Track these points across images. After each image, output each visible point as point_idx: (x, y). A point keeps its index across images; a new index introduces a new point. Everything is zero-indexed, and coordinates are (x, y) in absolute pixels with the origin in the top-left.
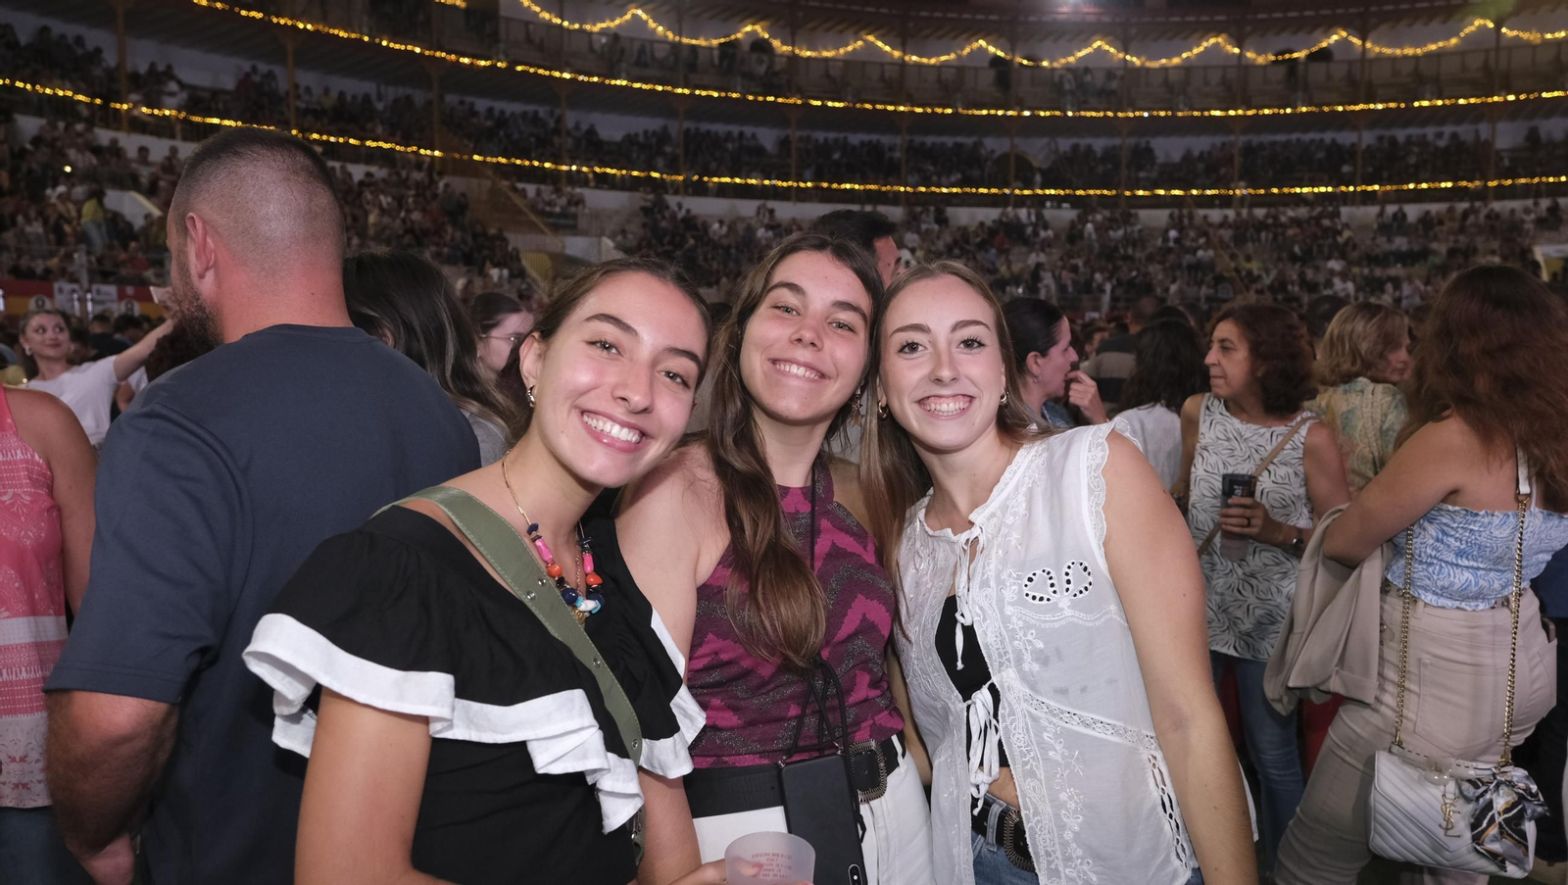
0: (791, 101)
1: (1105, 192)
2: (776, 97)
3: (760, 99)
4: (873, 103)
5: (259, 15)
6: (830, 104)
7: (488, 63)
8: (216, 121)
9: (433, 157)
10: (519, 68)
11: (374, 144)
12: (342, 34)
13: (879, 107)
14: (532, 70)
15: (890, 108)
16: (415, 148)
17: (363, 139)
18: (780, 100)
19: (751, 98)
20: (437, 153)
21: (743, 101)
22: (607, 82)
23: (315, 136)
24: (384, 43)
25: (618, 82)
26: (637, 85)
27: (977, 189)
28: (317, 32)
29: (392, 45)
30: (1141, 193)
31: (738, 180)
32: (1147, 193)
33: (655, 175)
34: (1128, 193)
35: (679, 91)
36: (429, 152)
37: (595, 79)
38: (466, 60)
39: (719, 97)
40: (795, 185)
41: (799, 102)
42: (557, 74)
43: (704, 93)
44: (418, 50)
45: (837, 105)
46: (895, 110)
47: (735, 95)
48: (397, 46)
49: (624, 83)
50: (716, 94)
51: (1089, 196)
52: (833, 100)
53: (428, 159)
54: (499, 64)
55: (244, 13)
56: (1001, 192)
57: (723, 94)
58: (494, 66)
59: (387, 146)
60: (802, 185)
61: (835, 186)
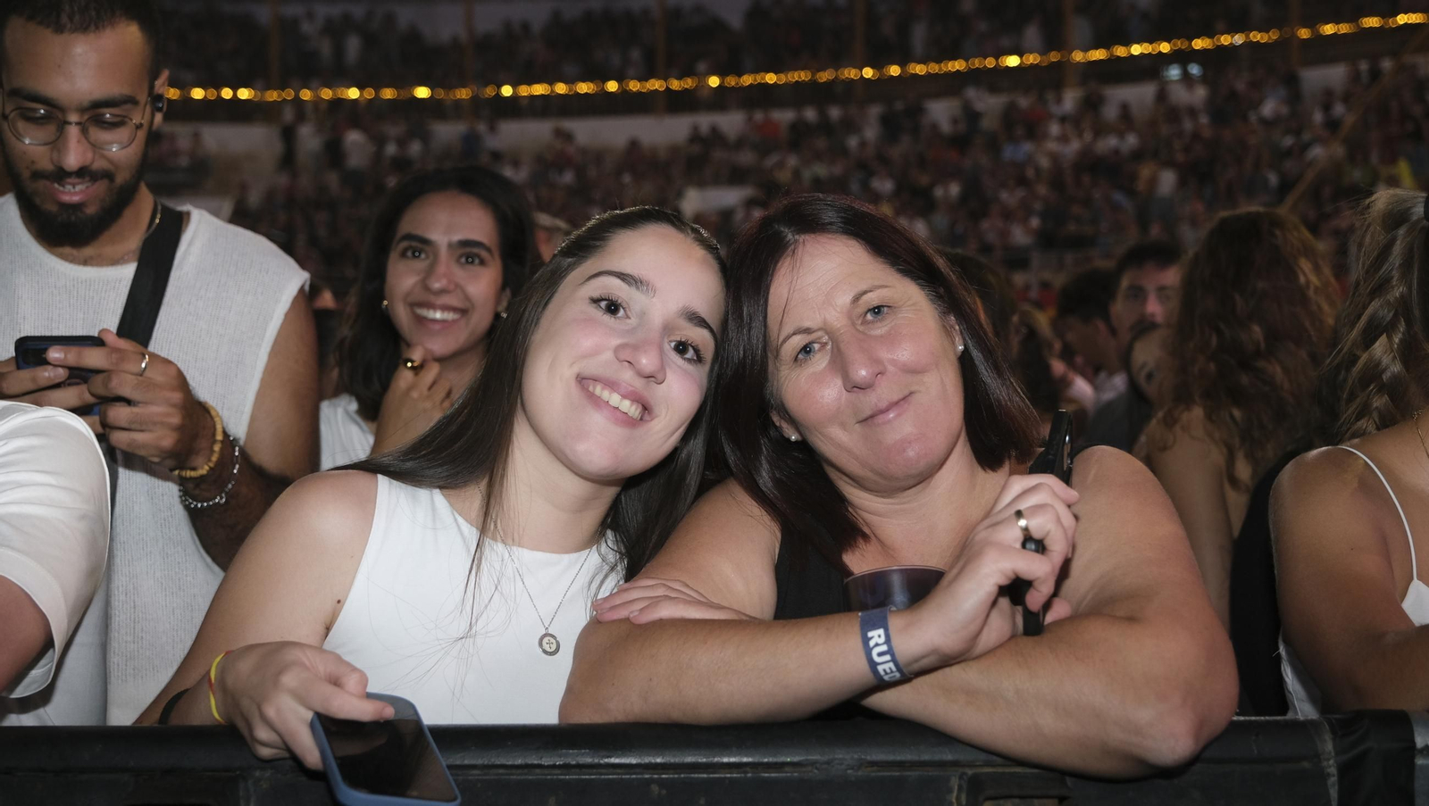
1: (1257, 37)
27: (997, 59)
30: (1329, 29)
31: (561, 88)
32: (1344, 28)
33: (422, 92)
34: (1304, 33)
51: (1221, 49)
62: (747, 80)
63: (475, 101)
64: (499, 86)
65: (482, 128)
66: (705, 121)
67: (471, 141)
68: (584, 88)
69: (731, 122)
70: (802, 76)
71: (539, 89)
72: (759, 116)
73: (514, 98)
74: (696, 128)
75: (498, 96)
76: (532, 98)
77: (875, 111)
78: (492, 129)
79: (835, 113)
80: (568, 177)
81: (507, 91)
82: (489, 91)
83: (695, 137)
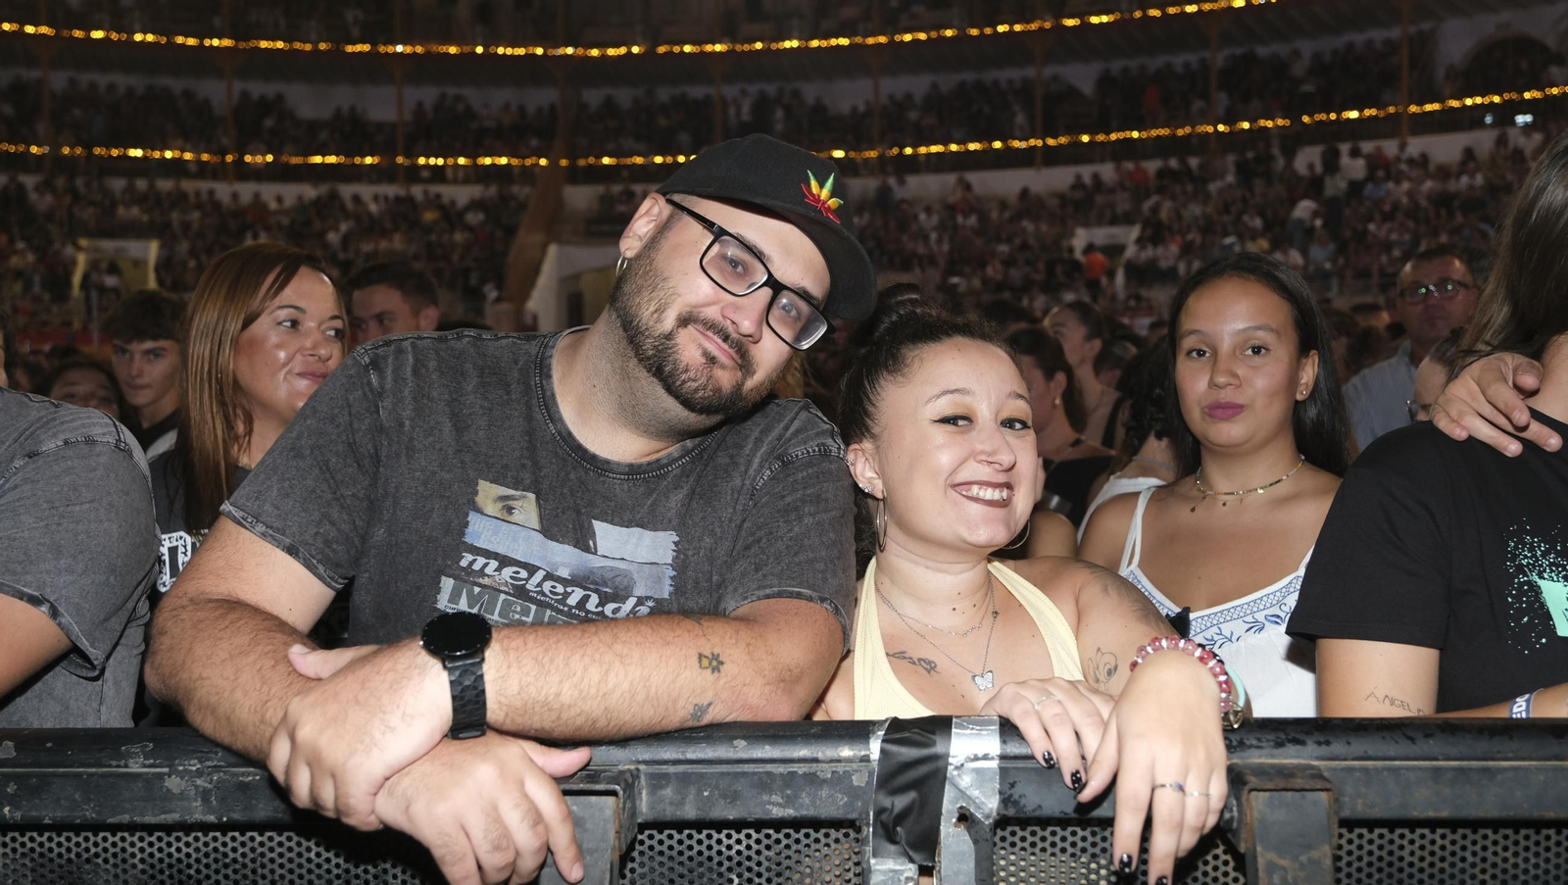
0: (1034, 26)
2: (1011, 25)
3: (988, 31)
4: (1162, 7)
5: (366, 48)
6: (1095, 20)
7: (623, 50)
10: (662, 49)
11: (488, 161)
12: (453, 50)
13: (1172, 10)
14: (676, 49)
15: (1191, 9)
18: (1018, 28)
19: (974, 32)
21: (961, 39)
22: (774, 46)
23: (422, 161)
24: (501, 51)
25: (787, 44)
26: (815, 43)
27: (1339, 114)
28: (428, 54)
29: (509, 51)
31: (954, 147)
35: (871, 41)
37: (759, 45)
38: (595, 52)
39: (929, 38)
40: (1039, 143)
41: (1048, 25)
42: (709, 48)
43: (908, 37)
44: (539, 51)
45: (1105, 19)
46: (1200, 11)
47: (949, 33)
48: (521, 51)
49: (795, 44)
50: (922, 36)
52: (1098, 13)
54: (635, 50)
55: (350, 49)
56: (1382, 114)
57: (934, 34)
58: (629, 53)
59: (503, 161)
60: (1051, 142)
61: (1101, 138)
62: (1113, 137)
63: (881, 157)
64: (902, 147)
65: (892, 181)
66: (1086, 172)
67: (884, 192)
68: (973, 146)
69: (1107, 171)
70: (1163, 132)
71: (935, 149)
72: (1130, 166)
73: (915, 156)
74: (1078, 177)
75: (901, 154)
76: (929, 155)
77: (1231, 159)
78: (902, 182)
79: (1194, 162)
80: (973, 220)
81: (908, 151)
82: (895, 151)
83: (1078, 184)
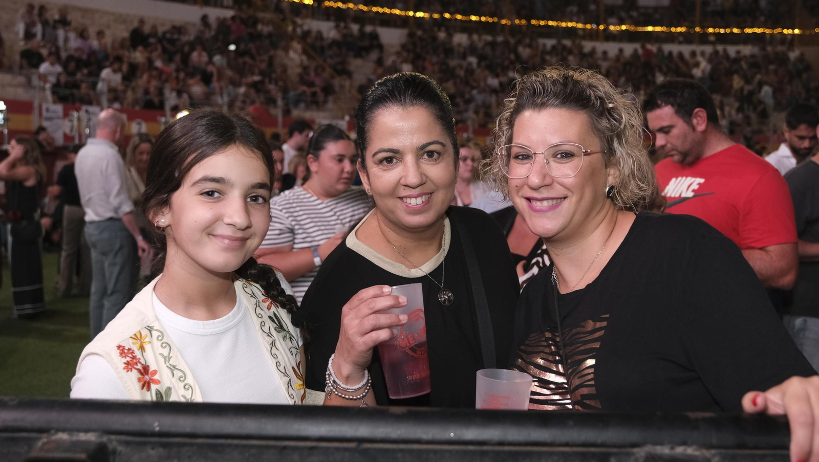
8: (650, 29)
9: (793, 35)
16: (779, 30)
17: (742, 28)
20: (797, 31)
36: (790, 31)
53: (789, 37)
